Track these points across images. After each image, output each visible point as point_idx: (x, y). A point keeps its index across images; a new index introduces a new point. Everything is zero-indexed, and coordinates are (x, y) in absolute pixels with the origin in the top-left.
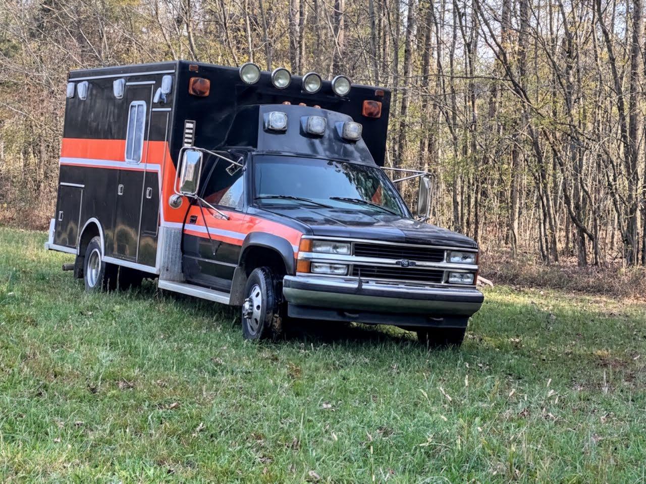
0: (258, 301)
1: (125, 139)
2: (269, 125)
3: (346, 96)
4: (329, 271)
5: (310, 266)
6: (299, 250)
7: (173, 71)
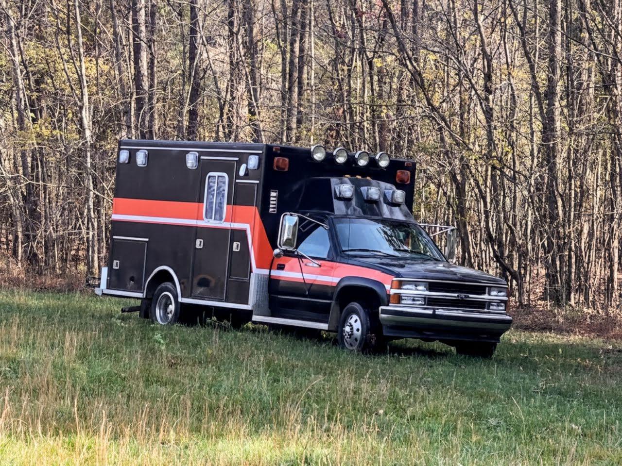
0: (357, 325)
1: (203, 202)
2: (340, 193)
3: (386, 168)
4: (411, 302)
5: (399, 298)
6: (391, 288)
7: (261, 152)
